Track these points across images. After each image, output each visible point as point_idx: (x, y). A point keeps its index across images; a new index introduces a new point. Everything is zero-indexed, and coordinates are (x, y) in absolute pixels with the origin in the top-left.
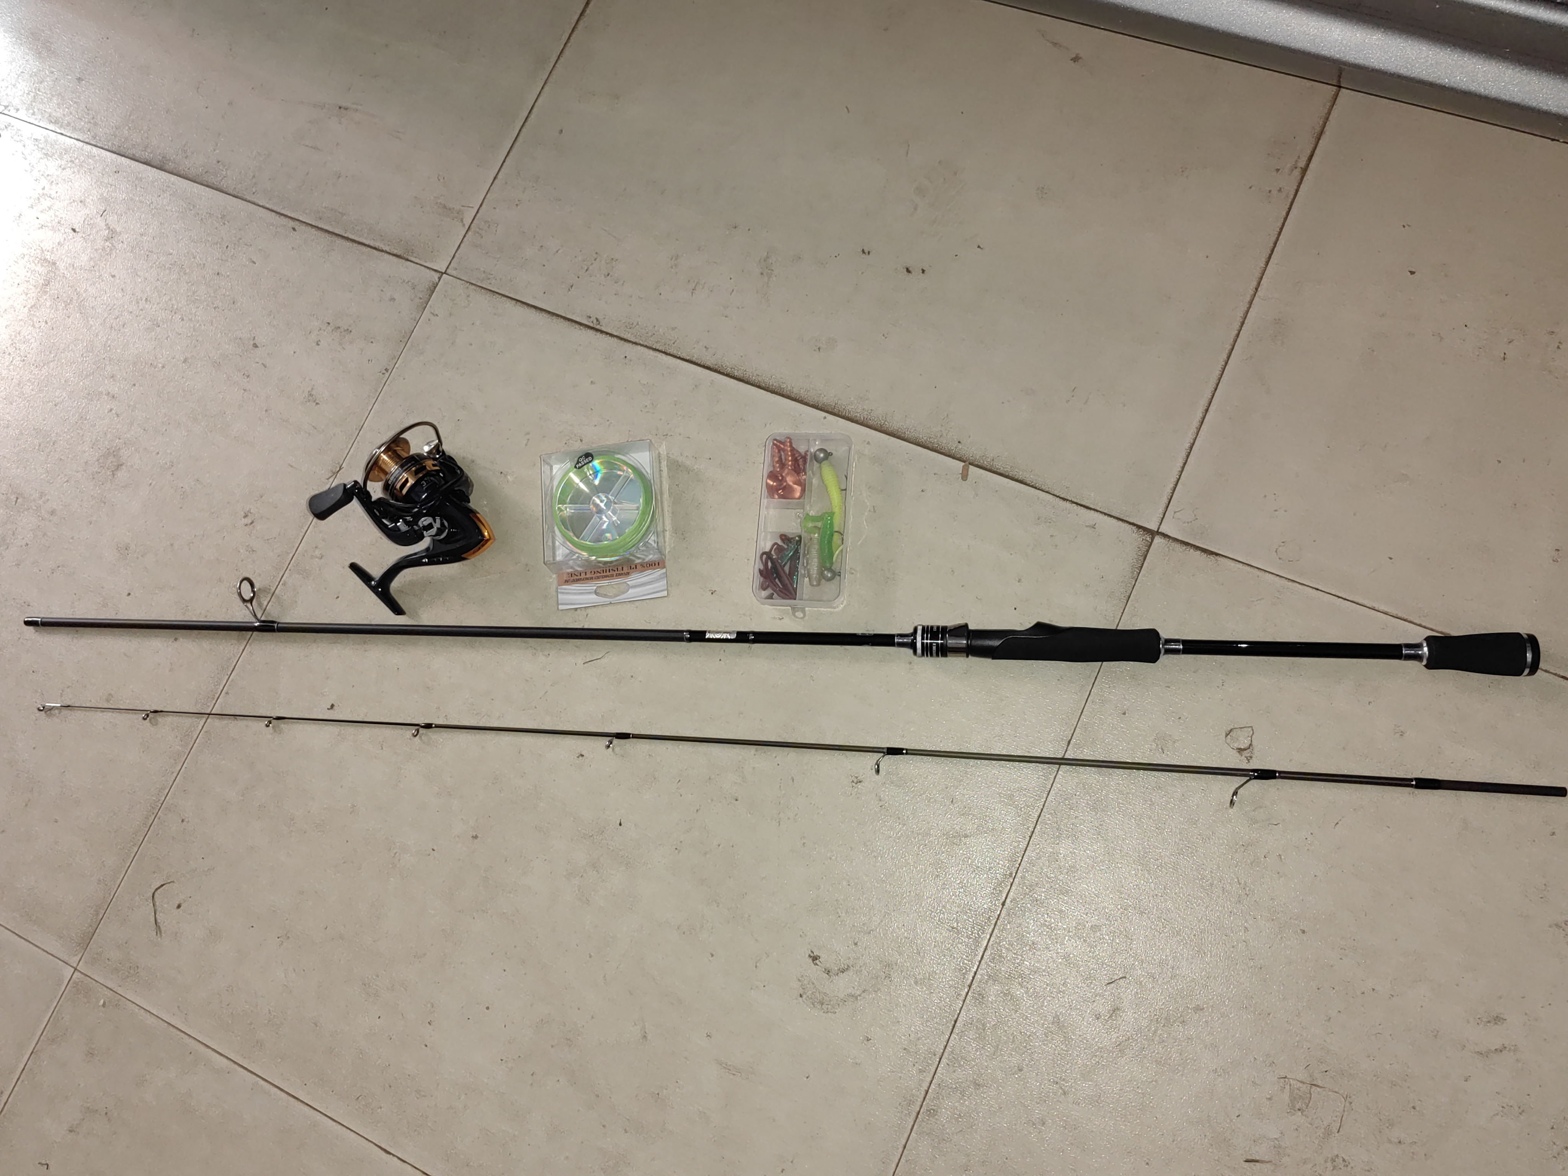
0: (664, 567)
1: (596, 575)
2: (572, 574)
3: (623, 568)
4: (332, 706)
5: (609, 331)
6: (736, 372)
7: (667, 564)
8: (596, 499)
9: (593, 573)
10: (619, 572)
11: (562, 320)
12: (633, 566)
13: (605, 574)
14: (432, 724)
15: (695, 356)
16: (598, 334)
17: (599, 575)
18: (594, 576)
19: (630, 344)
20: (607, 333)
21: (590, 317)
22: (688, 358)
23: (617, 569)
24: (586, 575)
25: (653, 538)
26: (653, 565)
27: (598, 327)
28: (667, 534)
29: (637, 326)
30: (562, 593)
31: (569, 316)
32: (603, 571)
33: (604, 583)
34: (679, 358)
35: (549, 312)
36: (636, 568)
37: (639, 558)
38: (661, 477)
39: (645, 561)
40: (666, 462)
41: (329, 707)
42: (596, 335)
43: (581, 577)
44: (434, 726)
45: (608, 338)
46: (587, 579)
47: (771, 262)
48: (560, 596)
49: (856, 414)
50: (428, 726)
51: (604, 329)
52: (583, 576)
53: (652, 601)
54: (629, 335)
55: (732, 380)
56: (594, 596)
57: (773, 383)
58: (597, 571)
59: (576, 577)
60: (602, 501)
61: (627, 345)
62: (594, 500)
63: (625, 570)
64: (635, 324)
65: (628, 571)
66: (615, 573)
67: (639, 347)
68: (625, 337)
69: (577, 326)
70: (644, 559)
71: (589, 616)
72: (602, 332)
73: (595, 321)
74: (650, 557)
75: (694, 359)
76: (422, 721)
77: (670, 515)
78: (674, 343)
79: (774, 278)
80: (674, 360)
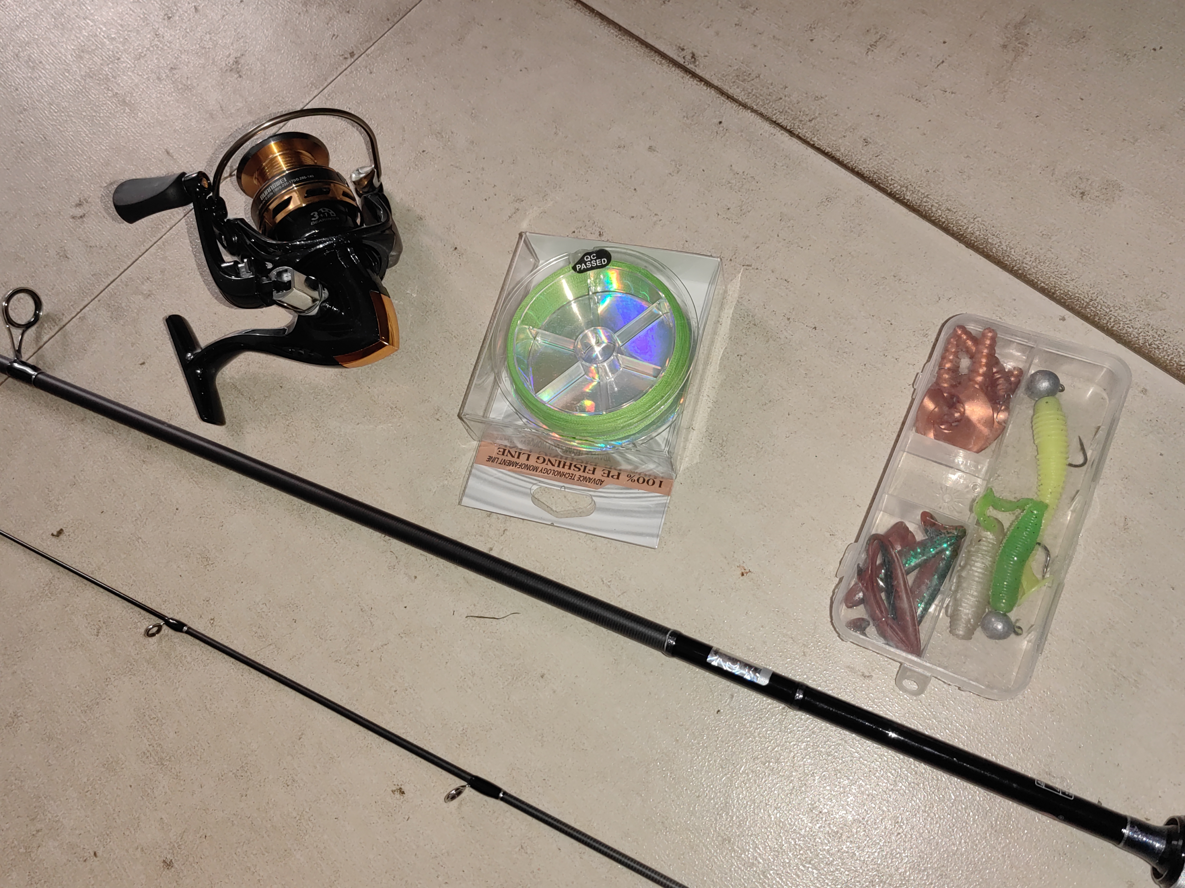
0: (668, 494)
1: (544, 466)
2: (505, 450)
3: (594, 469)
4: (60, 532)
5: (707, 77)
6: (908, 194)
7: (676, 487)
8: (590, 335)
9: (541, 460)
10: (585, 475)
11: (637, 44)
12: (614, 473)
13: (560, 469)
14: (185, 625)
15: (842, 150)
16: (688, 79)
17: (550, 467)
18: (541, 466)
19: (734, 106)
20: (701, 79)
21: (683, 50)
22: (828, 150)
23: (585, 467)
24: (528, 459)
25: (665, 434)
26: (651, 482)
27: (691, 67)
28: (694, 436)
29: (757, 80)
30: (478, 478)
31: (650, 41)
32: (560, 462)
33: (554, 485)
34: (813, 146)
35: (620, 28)
36: (618, 478)
37: (628, 461)
38: (715, 333)
39: (638, 471)
40: (731, 311)
41: (55, 533)
42: (683, 78)
43: (518, 461)
44: (185, 628)
45: (702, 86)
46: (527, 467)
47: (1027, 32)
48: (472, 482)
49: (1130, 330)
50: (178, 626)
51: (698, 71)
52: (523, 459)
53: (626, 546)
54: (738, 90)
55: (898, 206)
56: (528, 502)
57: (974, 229)
58: (549, 460)
59: (509, 458)
60: (598, 343)
61: (729, 104)
62: (586, 336)
63: (598, 475)
64: (753, 75)
65: (603, 479)
66: (578, 474)
67: (748, 114)
68: (731, 92)
69: (657, 58)
70: (637, 467)
71: (507, 533)
72: (694, 75)
73: (689, 57)
74: (650, 467)
75: (838, 155)
76: (172, 613)
77: (710, 405)
78: (810, 121)
79: (1026, 59)
80: (802, 147)
